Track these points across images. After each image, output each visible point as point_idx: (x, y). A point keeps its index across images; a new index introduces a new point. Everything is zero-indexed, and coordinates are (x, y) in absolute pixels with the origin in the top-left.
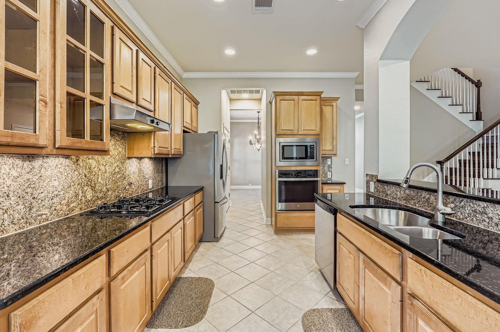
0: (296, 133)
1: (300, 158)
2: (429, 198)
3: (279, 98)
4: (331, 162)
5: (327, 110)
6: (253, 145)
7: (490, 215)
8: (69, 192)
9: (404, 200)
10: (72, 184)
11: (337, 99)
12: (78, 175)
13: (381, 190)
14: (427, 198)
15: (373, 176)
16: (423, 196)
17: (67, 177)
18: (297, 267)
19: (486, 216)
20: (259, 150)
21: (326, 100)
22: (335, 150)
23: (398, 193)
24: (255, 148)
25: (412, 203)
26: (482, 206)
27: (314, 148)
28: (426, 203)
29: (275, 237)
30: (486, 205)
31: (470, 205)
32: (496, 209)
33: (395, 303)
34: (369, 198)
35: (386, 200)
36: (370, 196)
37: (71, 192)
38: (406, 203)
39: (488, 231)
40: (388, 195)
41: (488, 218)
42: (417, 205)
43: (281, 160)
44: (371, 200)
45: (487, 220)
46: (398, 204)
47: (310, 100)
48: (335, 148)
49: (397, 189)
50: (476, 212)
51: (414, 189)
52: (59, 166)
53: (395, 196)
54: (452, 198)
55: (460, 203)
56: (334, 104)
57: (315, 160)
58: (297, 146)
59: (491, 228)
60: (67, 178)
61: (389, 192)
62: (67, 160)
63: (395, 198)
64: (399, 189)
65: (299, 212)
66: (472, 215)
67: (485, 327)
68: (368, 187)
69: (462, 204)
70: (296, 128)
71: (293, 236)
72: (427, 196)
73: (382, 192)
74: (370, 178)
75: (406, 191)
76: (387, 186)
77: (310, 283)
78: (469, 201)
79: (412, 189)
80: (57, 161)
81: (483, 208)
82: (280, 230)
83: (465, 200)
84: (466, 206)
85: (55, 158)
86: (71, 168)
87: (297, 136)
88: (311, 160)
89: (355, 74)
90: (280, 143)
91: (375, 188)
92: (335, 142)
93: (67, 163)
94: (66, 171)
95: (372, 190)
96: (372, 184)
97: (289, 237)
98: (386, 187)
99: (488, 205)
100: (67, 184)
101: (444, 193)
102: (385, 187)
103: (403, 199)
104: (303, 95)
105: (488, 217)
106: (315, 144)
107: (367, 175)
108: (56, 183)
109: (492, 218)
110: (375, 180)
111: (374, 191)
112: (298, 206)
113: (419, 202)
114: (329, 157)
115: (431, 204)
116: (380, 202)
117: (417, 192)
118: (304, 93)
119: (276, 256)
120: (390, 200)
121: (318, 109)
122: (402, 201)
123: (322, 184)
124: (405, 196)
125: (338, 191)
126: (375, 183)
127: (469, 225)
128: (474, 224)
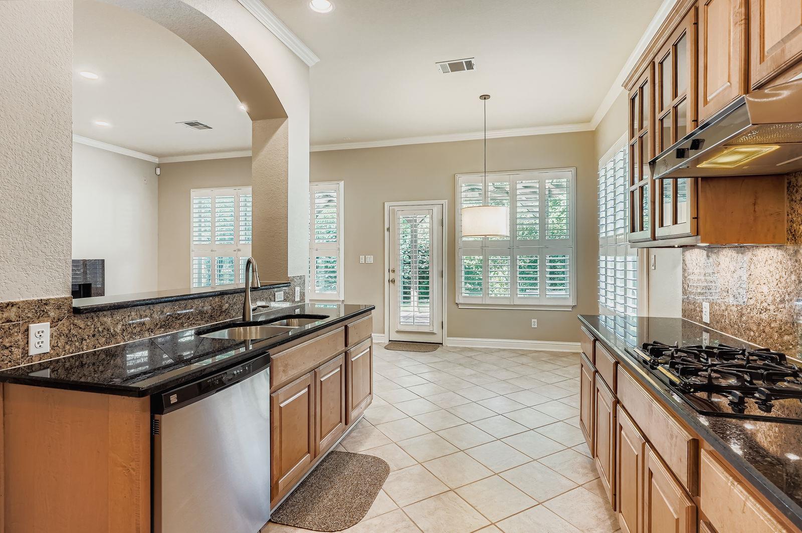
8: (782, 310)
10: (787, 297)
12: (797, 282)
17: (779, 283)
37: (785, 311)
52: (770, 262)
60: (779, 285)
62: (780, 252)
80: (766, 253)
85: (764, 249)
86: (784, 266)
91: (56, 337)
93: (780, 257)
94: (778, 272)
100: (778, 295)
108: (765, 289)
111: (53, 347)
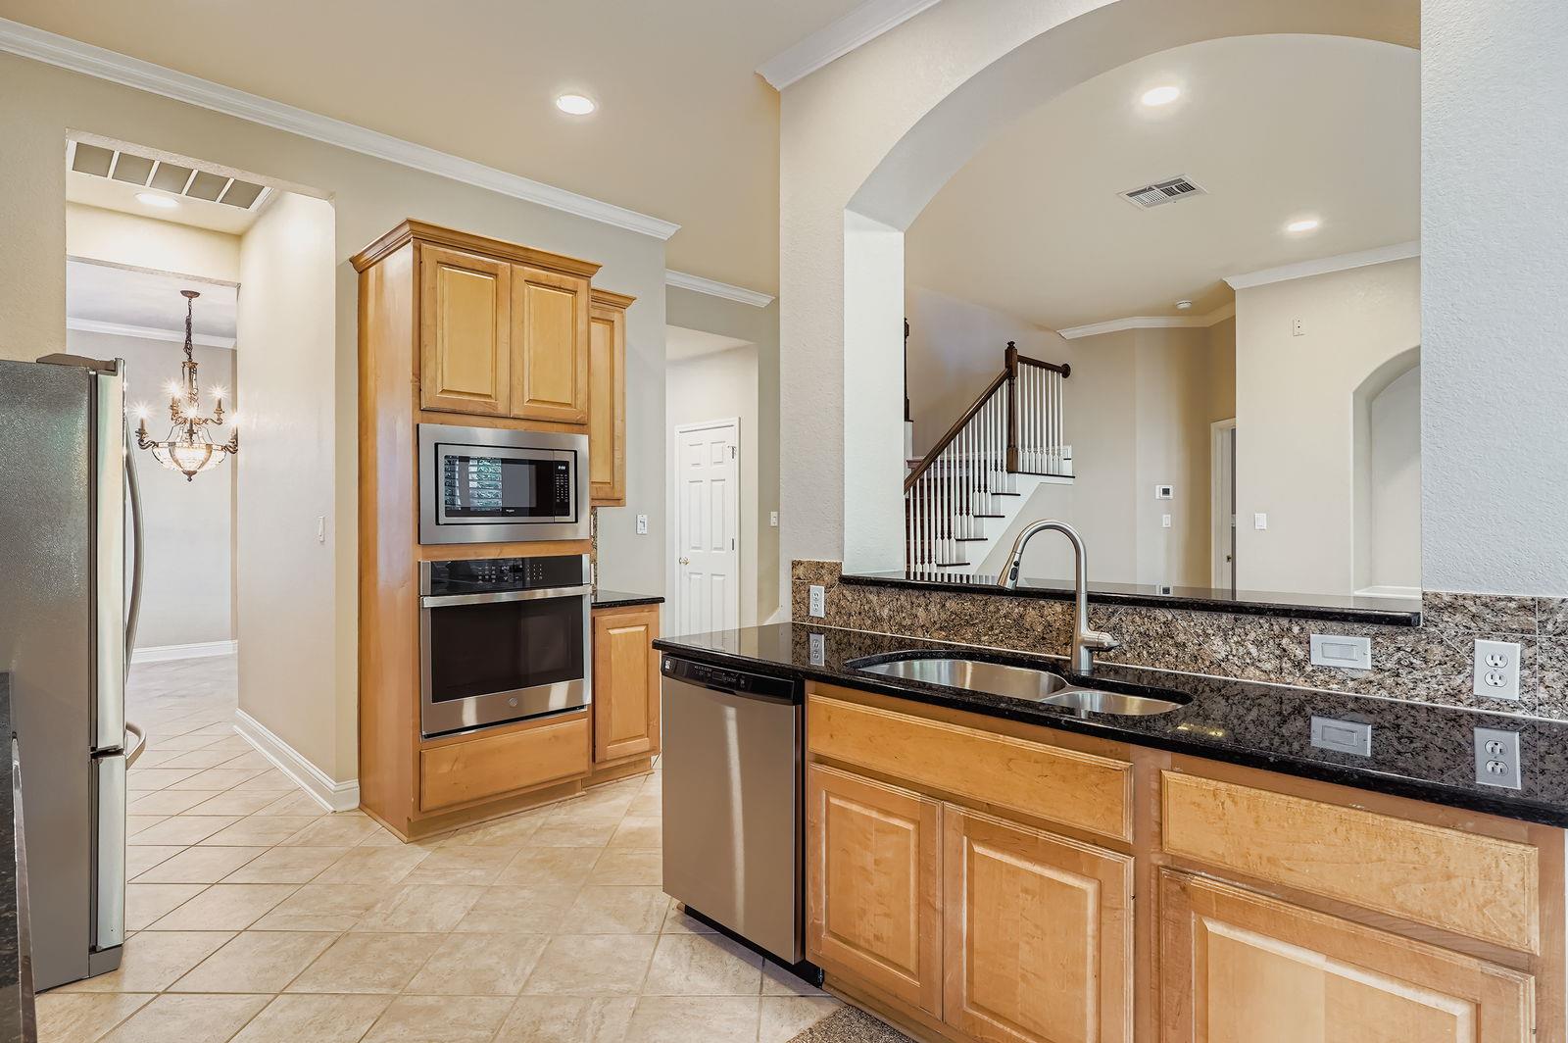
0: (502, 409)
1: (519, 512)
2: (1021, 616)
4: (595, 527)
6: (163, 452)
7: (1181, 638)
9: (941, 629)
11: (624, 302)
13: (855, 607)
14: (1015, 616)
15: (820, 567)
16: (1002, 612)
18: (598, 943)
19: (1170, 642)
20: (190, 474)
21: (604, 301)
22: (619, 483)
23: (921, 612)
24: (168, 463)
25: (969, 636)
26: (1163, 620)
27: (567, 471)
28: (1013, 630)
30: (1170, 617)
31: (1133, 622)
32: (1192, 624)
33: (1117, 909)
34: (804, 638)
35: (873, 637)
36: (811, 630)
38: (947, 637)
39: (1176, 675)
40: (880, 620)
41: (1177, 645)
42: (983, 638)
43: (443, 519)
44: (812, 644)
45: (1173, 651)
46: (920, 644)
47: (554, 288)
48: (618, 477)
49: (914, 600)
50: (1148, 636)
51: (974, 596)
53: (908, 622)
55: (1108, 620)
56: (616, 317)
58: (504, 461)
59: (1183, 667)
61: (886, 611)
63: (910, 628)
64: (922, 598)
65: (516, 727)
66: (1139, 644)
67: (1411, 866)
68: (801, 603)
69: (1115, 620)
71: (493, 829)
72: (1017, 610)
73: (860, 613)
74: (809, 573)
75: (948, 605)
76: (878, 594)
77: (684, 976)
78: (1130, 611)
79: (969, 596)
81: (1164, 623)
82: (437, 821)
83: (1122, 609)
84: (1124, 625)
87: (508, 421)
89: (667, 230)
90: (436, 445)
91: (829, 603)
92: (617, 455)
95: (817, 610)
96: (818, 593)
97: (479, 836)
98: (873, 598)
99: (1177, 617)
102: (871, 597)
103: (938, 626)
105: (1176, 643)
106: (569, 458)
107: (794, 564)
109: (1184, 644)
110: (829, 578)
111: (827, 614)
112: (513, 703)
113: (992, 628)
115: (1028, 630)
116: (850, 645)
117: (983, 602)
118: (534, 256)
119: (484, 927)
120: (888, 634)
121: (582, 327)
122: (935, 634)
123: (596, 606)
124: (944, 616)
125: (643, 628)
126: (828, 588)
127: (1132, 668)
128: (1143, 664)
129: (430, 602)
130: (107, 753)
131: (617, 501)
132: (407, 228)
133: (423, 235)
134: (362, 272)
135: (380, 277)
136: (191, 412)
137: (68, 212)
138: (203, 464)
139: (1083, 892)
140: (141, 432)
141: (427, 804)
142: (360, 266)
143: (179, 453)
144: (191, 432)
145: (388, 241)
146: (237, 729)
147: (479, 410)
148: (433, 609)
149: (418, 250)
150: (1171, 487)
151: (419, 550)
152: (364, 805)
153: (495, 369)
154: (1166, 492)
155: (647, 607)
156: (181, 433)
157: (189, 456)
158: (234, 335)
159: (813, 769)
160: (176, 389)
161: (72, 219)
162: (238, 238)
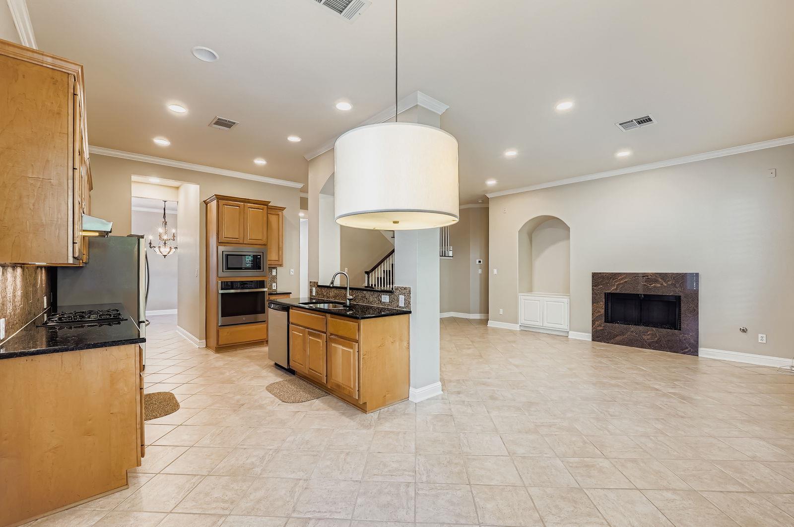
0: (241, 242)
1: (246, 269)
3: (222, 202)
4: (276, 273)
5: (273, 219)
6: (157, 249)
11: (282, 209)
13: (320, 293)
15: (315, 282)
20: (165, 256)
21: (272, 209)
22: (280, 261)
24: (158, 253)
25: (338, 299)
27: (260, 258)
29: (218, 355)
31: (361, 294)
35: (323, 300)
36: (313, 299)
43: (225, 270)
47: (257, 208)
48: (280, 259)
53: (329, 296)
54: (354, 291)
56: (280, 213)
57: (262, 270)
61: (326, 293)
64: (331, 290)
65: (245, 325)
68: (311, 292)
69: (358, 294)
70: (242, 236)
72: (340, 292)
74: (313, 284)
82: (221, 348)
87: (242, 245)
88: (258, 270)
89: (300, 186)
90: (223, 252)
91: (316, 292)
92: (280, 252)
95: (314, 294)
96: (314, 289)
101: (350, 289)
102: (323, 289)
104: (249, 203)
106: (261, 254)
107: (311, 282)
110: (316, 286)
111: (316, 295)
112: (244, 319)
113: (338, 296)
114: (274, 268)
115: (342, 296)
118: (251, 201)
120: (326, 299)
121: (265, 219)
123: (269, 294)
126: (316, 288)
129: (221, 292)
130: (142, 322)
131: (281, 265)
132: (215, 196)
133: (219, 198)
134: (207, 204)
135: (210, 207)
136: (165, 237)
137: (132, 185)
138: (169, 253)
139: (320, 342)
140: (150, 244)
141: (220, 343)
142: (206, 203)
143: (162, 250)
144: (165, 243)
145: (211, 198)
146: (177, 331)
147: (235, 242)
148: (222, 294)
149: (218, 202)
150: (481, 260)
151: (218, 278)
152: (207, 346)
153: (239, 231)
154: (480, 262)
155: (286, 295)
156: (162, 243)
157: (165, 250)
158: (177, 210)
159: (291, 325)
160: (161, 230)
161: (133, 185)
162: (177, 188)
